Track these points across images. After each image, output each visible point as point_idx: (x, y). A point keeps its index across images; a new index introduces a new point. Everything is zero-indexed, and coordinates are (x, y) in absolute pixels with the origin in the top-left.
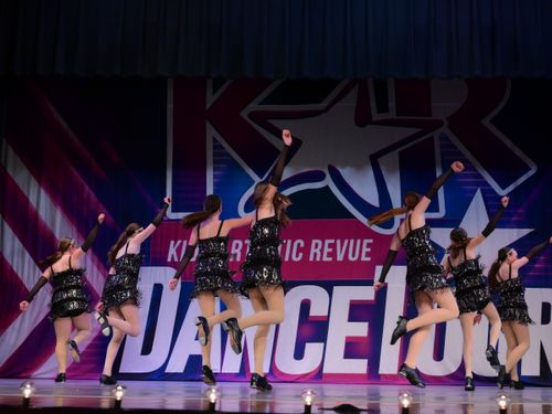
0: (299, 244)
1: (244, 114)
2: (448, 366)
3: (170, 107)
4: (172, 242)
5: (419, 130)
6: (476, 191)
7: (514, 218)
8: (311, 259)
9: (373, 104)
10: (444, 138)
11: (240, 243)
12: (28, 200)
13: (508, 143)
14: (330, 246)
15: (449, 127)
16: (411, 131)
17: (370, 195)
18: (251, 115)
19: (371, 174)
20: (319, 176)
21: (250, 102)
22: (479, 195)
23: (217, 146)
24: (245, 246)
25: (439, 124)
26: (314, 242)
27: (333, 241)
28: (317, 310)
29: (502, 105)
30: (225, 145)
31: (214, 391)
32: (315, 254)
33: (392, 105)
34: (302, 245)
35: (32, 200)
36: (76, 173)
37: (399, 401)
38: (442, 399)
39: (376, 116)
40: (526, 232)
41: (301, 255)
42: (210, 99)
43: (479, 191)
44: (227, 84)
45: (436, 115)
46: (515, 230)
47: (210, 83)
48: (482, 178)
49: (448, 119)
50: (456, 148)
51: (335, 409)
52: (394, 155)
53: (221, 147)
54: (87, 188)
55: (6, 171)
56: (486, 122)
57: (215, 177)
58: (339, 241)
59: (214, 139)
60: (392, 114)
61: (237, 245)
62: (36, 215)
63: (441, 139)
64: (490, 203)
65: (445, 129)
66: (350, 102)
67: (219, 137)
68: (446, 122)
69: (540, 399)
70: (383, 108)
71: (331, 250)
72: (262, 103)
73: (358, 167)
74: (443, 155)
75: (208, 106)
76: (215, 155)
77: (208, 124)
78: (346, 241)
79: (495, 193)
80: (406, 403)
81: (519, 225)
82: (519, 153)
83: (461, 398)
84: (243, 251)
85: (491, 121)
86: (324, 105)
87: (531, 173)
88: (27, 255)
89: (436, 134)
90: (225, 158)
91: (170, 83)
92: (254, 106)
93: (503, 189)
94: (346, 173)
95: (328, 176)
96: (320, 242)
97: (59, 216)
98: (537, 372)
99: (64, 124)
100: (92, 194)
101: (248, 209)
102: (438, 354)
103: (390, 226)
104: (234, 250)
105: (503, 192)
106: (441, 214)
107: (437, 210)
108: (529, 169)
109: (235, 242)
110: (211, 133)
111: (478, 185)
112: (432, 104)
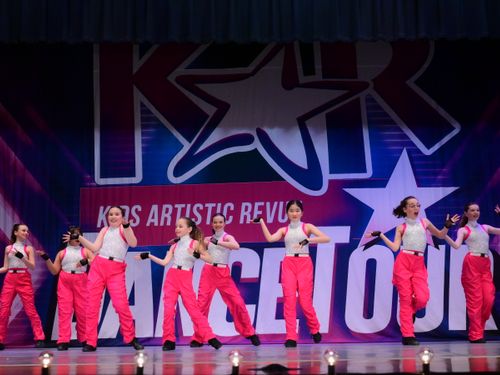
0: (229, 207)
1: (172, 78)
2: (381, 320)
3: (96, 71)
4: (102, 208)
5: (345, 92)
6: (402, 151)
7: (439, 177)
8: (241, 222)
9: (300, 67)
10: (370, 99)
11: (170, 207)
13: (433, 104)
14: (260, 208)
15: (375, 88)
16: (337, 94)
17: (300, 159)
18: (179, 80)
19: (298, 135)
20: (248, 139)
21: (176, 66)
22: (405, 153)
23: (145, 111)
24: (175, 210)
25: (365, 86)
26: (244, 205)
27: (262, 204)
28: (248, 272)
29: (426, 66)
30: (153, 110)
31: (141, 355)
32: (245, 217)
33: (318, 67)
34: (232, 208)
39: (303, 79)
40: (450, 190)
41: (231, 218)
42: (137, 64)
43: (405, 151)
44: (155, 47)
45: (362, 78)
46: (441, 188)
47: (136, 48)
48: (408, 138)
49: (374, 80)
50: (379, 107)
51: (264, 369)
52: (324, 114)
53: (149, 112)
54: (13, 155)
56: (411, 83)
57: (143, 141)
58: (268, 204)
59: (142, 105)
60: (318, 77)
61: (167, 209)
63: (367, 100)
64: (416, 163)
65: (370, 91)
66: (276, 66)
67: (146, 102)
68: (372, 85)
69: (466, 352)
70: (309, 70)
71: (260, 213)
72: (189, 67)
73: (286, 127)
74: (369, 115)
75: (135, 71)
76: (142, 119)
77: (135, 88)
78: (276, 203)
79: (421, 152)
80: (332, 361)
81: (445, 184)
82: (442, 112)
83: (392, 354)
84: (174, 215)
85: (416, 82)
86: (250, 69)
89: (362, 96)
90: (153, 123)
91: (96, 48)
92: (181, 70)
93: (429, 148)
94: (274, 134)
95: (256, 138)
96: (249, 205)
98: (463, 327)
100: (19, 161)
101: (177, 173)
102: (368, 312)
103: (318, 187)
104: (164, 215)
105: (428, 152)
106: (369, 174)
107: (364, 171)
108: (454, 129)
109: (165, 206)
110: (139, 97)
111: (403, 145)
112: (358, 66)
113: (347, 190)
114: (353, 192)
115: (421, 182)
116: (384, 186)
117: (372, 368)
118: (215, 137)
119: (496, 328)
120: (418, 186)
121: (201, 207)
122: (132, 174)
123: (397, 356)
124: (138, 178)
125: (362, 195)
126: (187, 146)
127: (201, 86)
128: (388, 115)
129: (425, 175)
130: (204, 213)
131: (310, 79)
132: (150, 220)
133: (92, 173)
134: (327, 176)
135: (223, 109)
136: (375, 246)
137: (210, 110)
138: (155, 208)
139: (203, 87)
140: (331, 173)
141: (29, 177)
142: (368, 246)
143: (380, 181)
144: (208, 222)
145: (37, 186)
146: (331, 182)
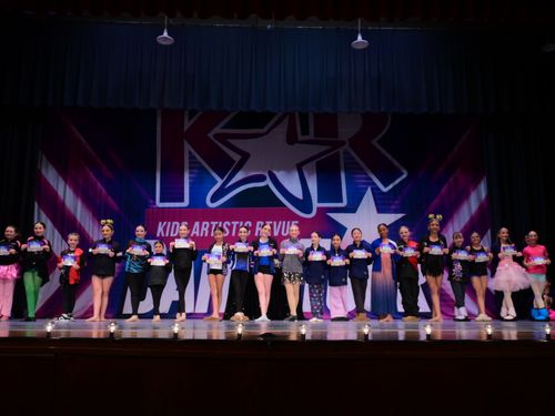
0: (248, 224)
1: (211, 135)
4: (160, 223)
5: (330, 147)
6: (367, 188)
7: (393, 207)
9: (299, 129)
10: (346, 153)
11: (208, 223)
12: (56, 193)
13: (390, 157)
15: (351, 145)
16: (323, 148)
17: (298, 193)
18: (214, 136)
19: (296, 175)
20: (262, 178)
21: (214, 126)
22: (369, 190)
23: (192, 157)
24: (211, 226)
25: (343, 143)
26: (258, 223)
29: (384, 132)
30: (198, 156)
33: (312, 129)
34: (250, 225)
35: (61, 193)
36: (91, 174)
39: (300, 138)
40: (400, 216)
42: (187, 125)
43: (369, 189)
44: (200, 113)
45: (341, 138)
46: (393, 215)
47: (186, 113)
48: (370, 179)
49: (349, 140)
50: (352, 158)
52: (314, 162)
53: (194, 157)
54: (99, 185)
55: (40, 171)
56: (374, 142)
57: (190, 178)
58: (275, 223)
59: (190, 153)
60: (311, 136)
61: (205, 225)
62: (63, 204)
63: (344, 153)
64: (376, 197)
65: (346, 147)
66: (282, 129)
67: (193, 151)
68: (348, 143)
70: (305, 131)
72: (223, 128)
73: (288, 170)
74: (345, 164)
75: (185, 129)
76: (190, 163)
77: (186, 142)
78: (280, 222)
79: (380, 189)
81: (396, 212)
82: (396, 163)
84: (210, 229)
85: (379, 142)
86: (265, 129)
88: (56, 231)
89: (341, 150)
90: (197, 165)
91: (159, 112)
92: (217, 130)
93: (385, 186)
94: (280, 176)
95: (268, 178)
97: (79, 203)
99: (82, 139)
100: (103, 190)
101: (213, 200)
103: (309, 212)
104: (203, 228)
105: (385, 190)
106: (344, 204)
107: (341, 201)
108: (402, 174)
109: (204, 223)
110: (187, 148)
111: (368, 184)
112: (339, 130)
113: (329, 214)
114: (333, 215)
115: (380, 210)
116: (355, 212)
118: (239, 176)
120: (378, 213)
121: (229, 224)
122: (182, 200)
124: (186, 203)
125: (339, 218)
126: (220, 182)
127: (232, 141)
128: (357, 164)
129: (383, 205)
130: (230, 228)
131: (306, 138)
132: (193, 232)
133: (154, 199)
134: (316, 204)
135: (245, 156)
137: (237, 158)
138: (197, 224)
139: (233, 142)
140: (319, 201)
141: (110, 200)
143: (352, 208)
144: (234, 234)
145: (116, 207)
146: (318, 208)
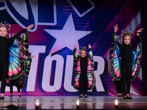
2: (57, 86)
6: (70, 14)
7: (85, 27)
17: (25, 14)
19: (25, 6)
20: (2, 5)
22: (71, 17)
37: (35, 103)
38: (52, 101)
40: (89, 32)
46: (85, 32)
48: (73, 9)
51: (6, 107)
64: (75, 20)
79: (77, 15)
80: (38, 104)
81: (87, 30)
83: (61, 101)
87: (92, 8)
93: (81, 14)
94: (15, 5)
102: (52, 83)
103: (33, 28)
106: (55, 24)
107: (53, 22)
108: (92, 6)
111: (71, 12)
113: (45, 30)
114: (48, 31)
116: (62, 29)
117: (52, 107)
119: (104, 91)
120: (76, 30)
123: (63, 102)
125: (52, 33)
134: (37, 23)
136: (56, 55)
140: (38, 22)
142: (53, 55)
143: (60, 27)
146: (38, 26)
